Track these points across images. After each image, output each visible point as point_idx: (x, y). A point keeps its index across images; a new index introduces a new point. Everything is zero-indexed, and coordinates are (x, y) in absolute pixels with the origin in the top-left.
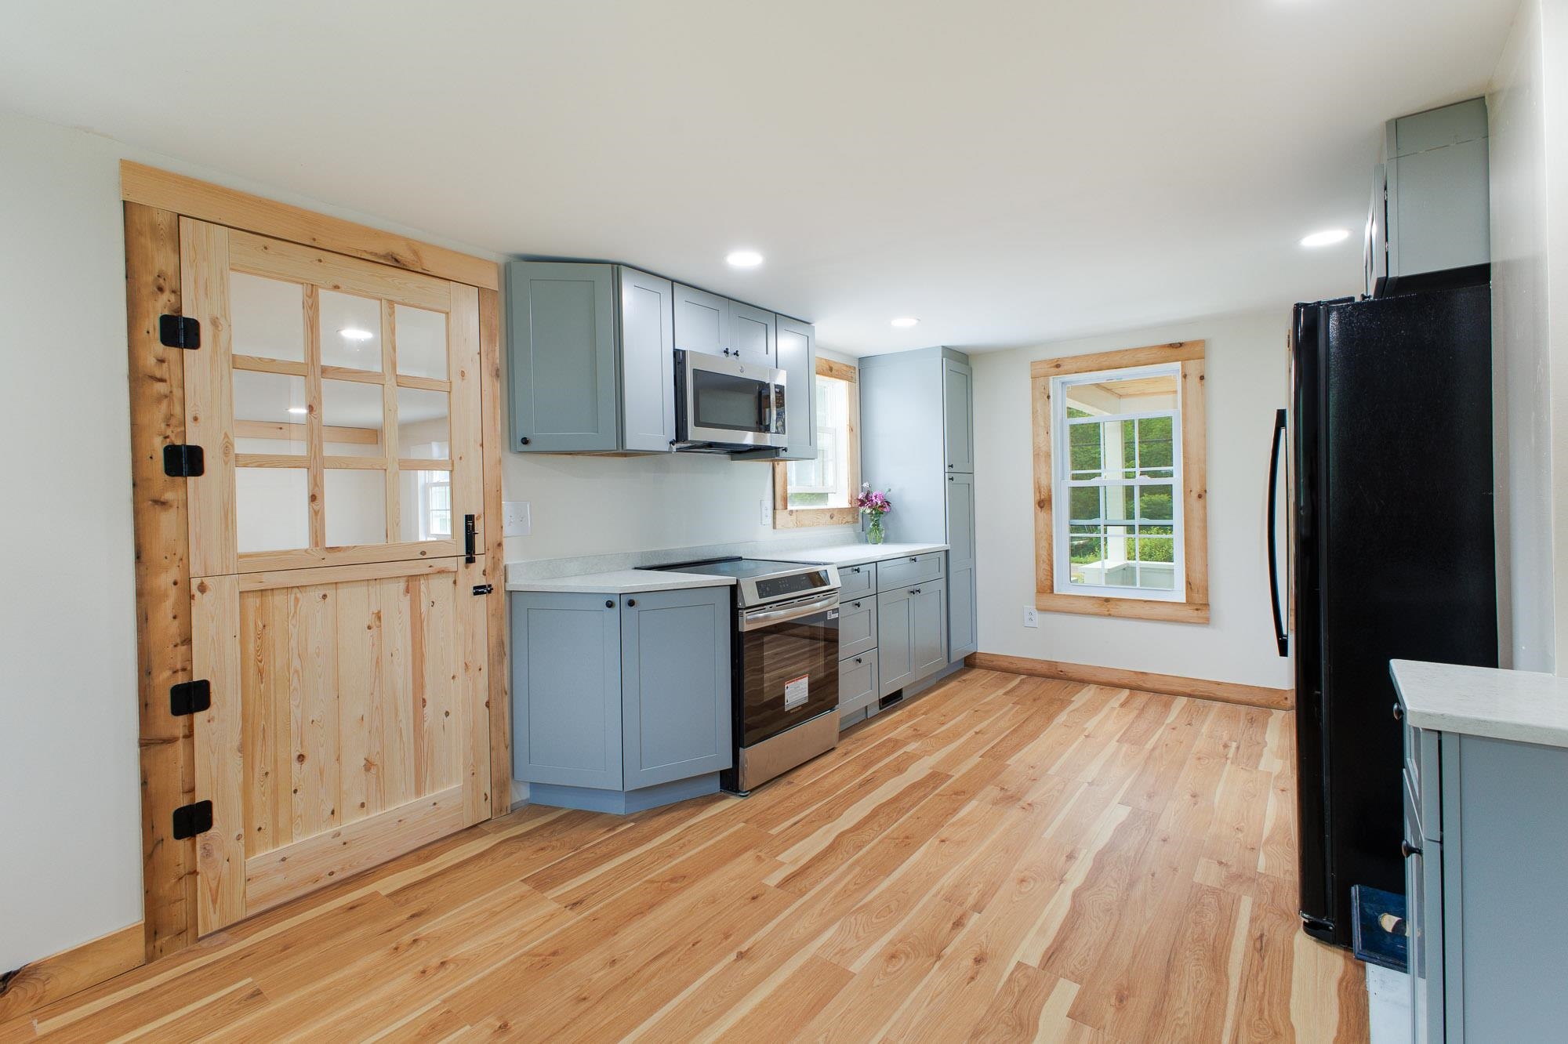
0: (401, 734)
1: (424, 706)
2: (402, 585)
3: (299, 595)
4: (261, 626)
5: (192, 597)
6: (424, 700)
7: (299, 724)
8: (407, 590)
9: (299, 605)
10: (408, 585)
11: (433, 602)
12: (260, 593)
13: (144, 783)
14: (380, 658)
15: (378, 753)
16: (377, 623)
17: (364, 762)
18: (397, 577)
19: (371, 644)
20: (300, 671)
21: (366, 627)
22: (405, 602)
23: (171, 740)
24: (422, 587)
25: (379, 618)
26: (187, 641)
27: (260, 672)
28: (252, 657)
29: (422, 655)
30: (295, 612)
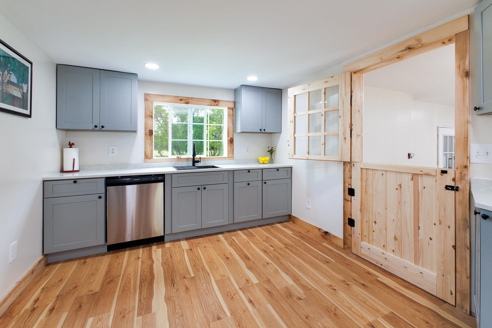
0: (408, 235)
1: (419, 229)
2: (410, 176)
3: (375, 172)
4: (366, 179)
5: (352, 167)
6: (419, 227)
7: (375, 212)
8: (412, 179)
9: (376, 175)
10: (413, 177)
11: (424, 187)
12: (366, 169)
13: (344, 208)
14: (400, 201)
15: (399, 236)
16: (400, 188)
17: (394, 236)
18: (408, 173)
19: (397, 195)
20: (375, 195)
21: (396, 188)
22: (411, 183)
23: (348, 201)
24: (419, 180)
25: (401, 187)
26: (351, 178)
27: (366, 192)
28: (364, 187)
29: (418, 208)
30: (374, 177)
